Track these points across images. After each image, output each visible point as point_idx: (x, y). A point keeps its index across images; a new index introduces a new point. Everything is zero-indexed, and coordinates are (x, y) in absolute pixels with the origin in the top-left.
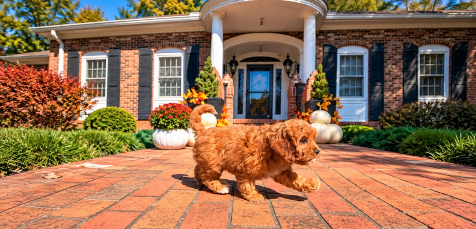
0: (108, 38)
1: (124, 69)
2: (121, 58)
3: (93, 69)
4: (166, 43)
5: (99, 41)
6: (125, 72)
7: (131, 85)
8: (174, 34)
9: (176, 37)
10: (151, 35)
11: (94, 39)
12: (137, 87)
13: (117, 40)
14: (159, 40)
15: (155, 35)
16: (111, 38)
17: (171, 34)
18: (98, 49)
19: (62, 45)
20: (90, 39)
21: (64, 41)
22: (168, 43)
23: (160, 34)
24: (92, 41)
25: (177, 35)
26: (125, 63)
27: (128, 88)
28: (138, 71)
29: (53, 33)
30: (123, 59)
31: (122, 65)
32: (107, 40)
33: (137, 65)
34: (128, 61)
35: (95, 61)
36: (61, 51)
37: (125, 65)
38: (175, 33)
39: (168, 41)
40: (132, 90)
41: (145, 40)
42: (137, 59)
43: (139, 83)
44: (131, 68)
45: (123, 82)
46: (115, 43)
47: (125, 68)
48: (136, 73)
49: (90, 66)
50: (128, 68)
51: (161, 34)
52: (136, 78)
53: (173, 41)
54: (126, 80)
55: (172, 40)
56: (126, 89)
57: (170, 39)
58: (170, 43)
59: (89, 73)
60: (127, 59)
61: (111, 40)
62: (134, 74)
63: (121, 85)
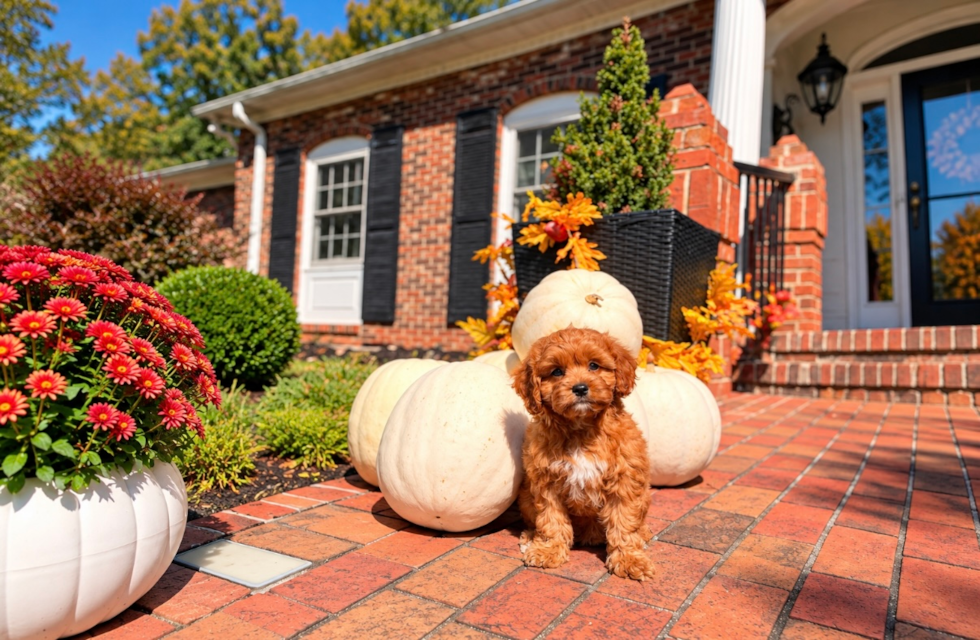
0: (369, 98)
1: (411, 179)
2: (405, 151)
3: (331, 187)
4: (539, 82)
5: (350, 110)
6: (413, 186)
7: (427, 223)
8: (566, 49)
9: (574, 54)
10: (494, 67)
11: (339, 107)
12: (445, 229)
13: (396, 99)
14: (517, 78)
15: (506, 65)
16: (380, 97)
17: (556, 50)
18: (345, 133)
19: (261, 138)
20: (325, 110)
21: (265, 126)
22: (546, 79)
23: (518, 57)
24: (331, 115)
25: (577, 46)
26: (414, 161)
27: (419, 230)
28: (451, 181)
29: (239, 111)
30: (409, 151)
31: (408, 169)
32: (368, 105)
33: (448, 162)
34: (424, 153)
35: (339, 167)
36: (260, 152)
37: (416, 168)
38: (571, 42)
39: (546, 73)
40: (433, 235)
41: (473, 85)
42: (448, 144)
43: (453, 214)
44: (430, 172)
45: (409, 217)
46: (391, 107)
47: (414, 174)
48: (444, 186)
49: (324, 181)
50: (423, 173)
51: (525, 57)
52: (443, 200)
53: (564, 72)
54: (417, 209)
55: (559, 68)
56: (415, 236)
57: (553, 67)
58: (555, 78)
59: (323, 200)
60: (421, 148)
61: (380, 101)
62: (439, 189)
63: (404, 227)
